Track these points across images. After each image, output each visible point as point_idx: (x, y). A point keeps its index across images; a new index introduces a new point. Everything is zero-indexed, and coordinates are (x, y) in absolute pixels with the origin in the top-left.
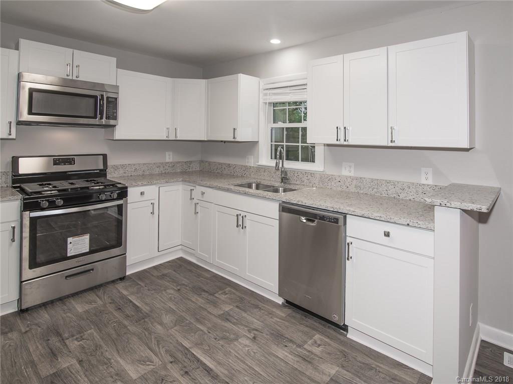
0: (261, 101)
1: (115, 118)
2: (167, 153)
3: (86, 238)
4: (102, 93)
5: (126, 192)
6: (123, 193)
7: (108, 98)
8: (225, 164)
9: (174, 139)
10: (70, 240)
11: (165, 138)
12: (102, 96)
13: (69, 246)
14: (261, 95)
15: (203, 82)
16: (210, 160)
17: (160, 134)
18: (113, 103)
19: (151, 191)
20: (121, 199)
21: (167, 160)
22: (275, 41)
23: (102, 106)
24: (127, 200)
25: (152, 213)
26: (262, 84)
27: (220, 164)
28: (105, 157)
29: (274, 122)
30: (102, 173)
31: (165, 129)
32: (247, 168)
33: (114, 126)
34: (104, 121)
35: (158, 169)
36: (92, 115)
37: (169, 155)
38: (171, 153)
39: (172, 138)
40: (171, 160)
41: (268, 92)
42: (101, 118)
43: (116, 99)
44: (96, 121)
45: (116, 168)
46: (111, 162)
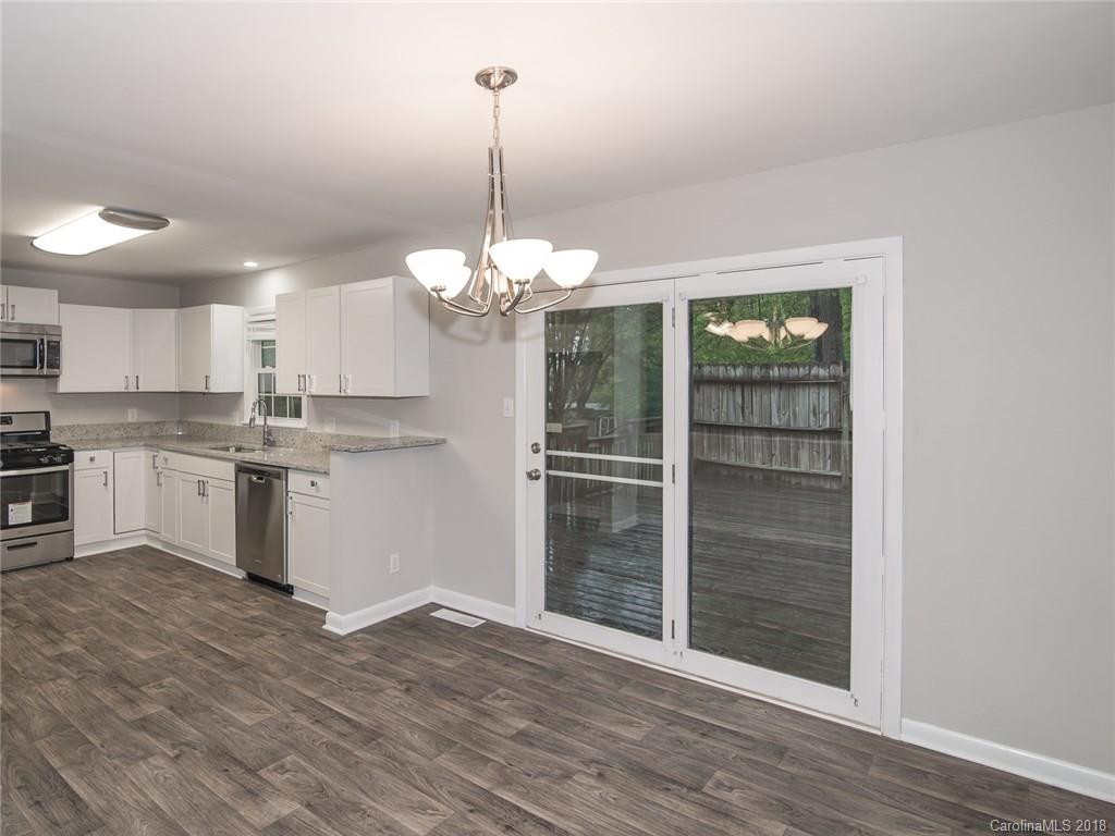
0: (246, 338)
1: (58, 367)
2: (130, 411)
3: (29, 506)
4: (41, 337)
5: (73, 455)
6: (69, 457)
7: (48, 342)
8: (207, 424)
9: (135, 390)
10: (11, 506)
11: (123, 390)
12: (42, 340)
13: (10, 513)
14: (245, 330)
15: (170, 314)
16: (189, 420)
17: (118, 386)
18: (55, 348)
19: (103, 456)
20: (67, 464)
21: (130, 420)
22: (251, 265)
23: (42, 351)
24: (73, 466)
25: (106, 484)
26: (246, 315)
27: (202, 424)
28: (47, 414)
29: (264, 366)
30: (45, 435)
31: (124, 378)
32: (231, 428)
33: (58, 376)
34: (45, 371)
35: (117, 432)
36: (31, 364)
37: (133, 413)
38: (135, 410)
39: (132, 389)
40: (135, 420)
41: (251, 326)
42: (42, 367)
43: (59, 343)
44: (36, 371)
45: (61, 429)
46: (54, 423)
